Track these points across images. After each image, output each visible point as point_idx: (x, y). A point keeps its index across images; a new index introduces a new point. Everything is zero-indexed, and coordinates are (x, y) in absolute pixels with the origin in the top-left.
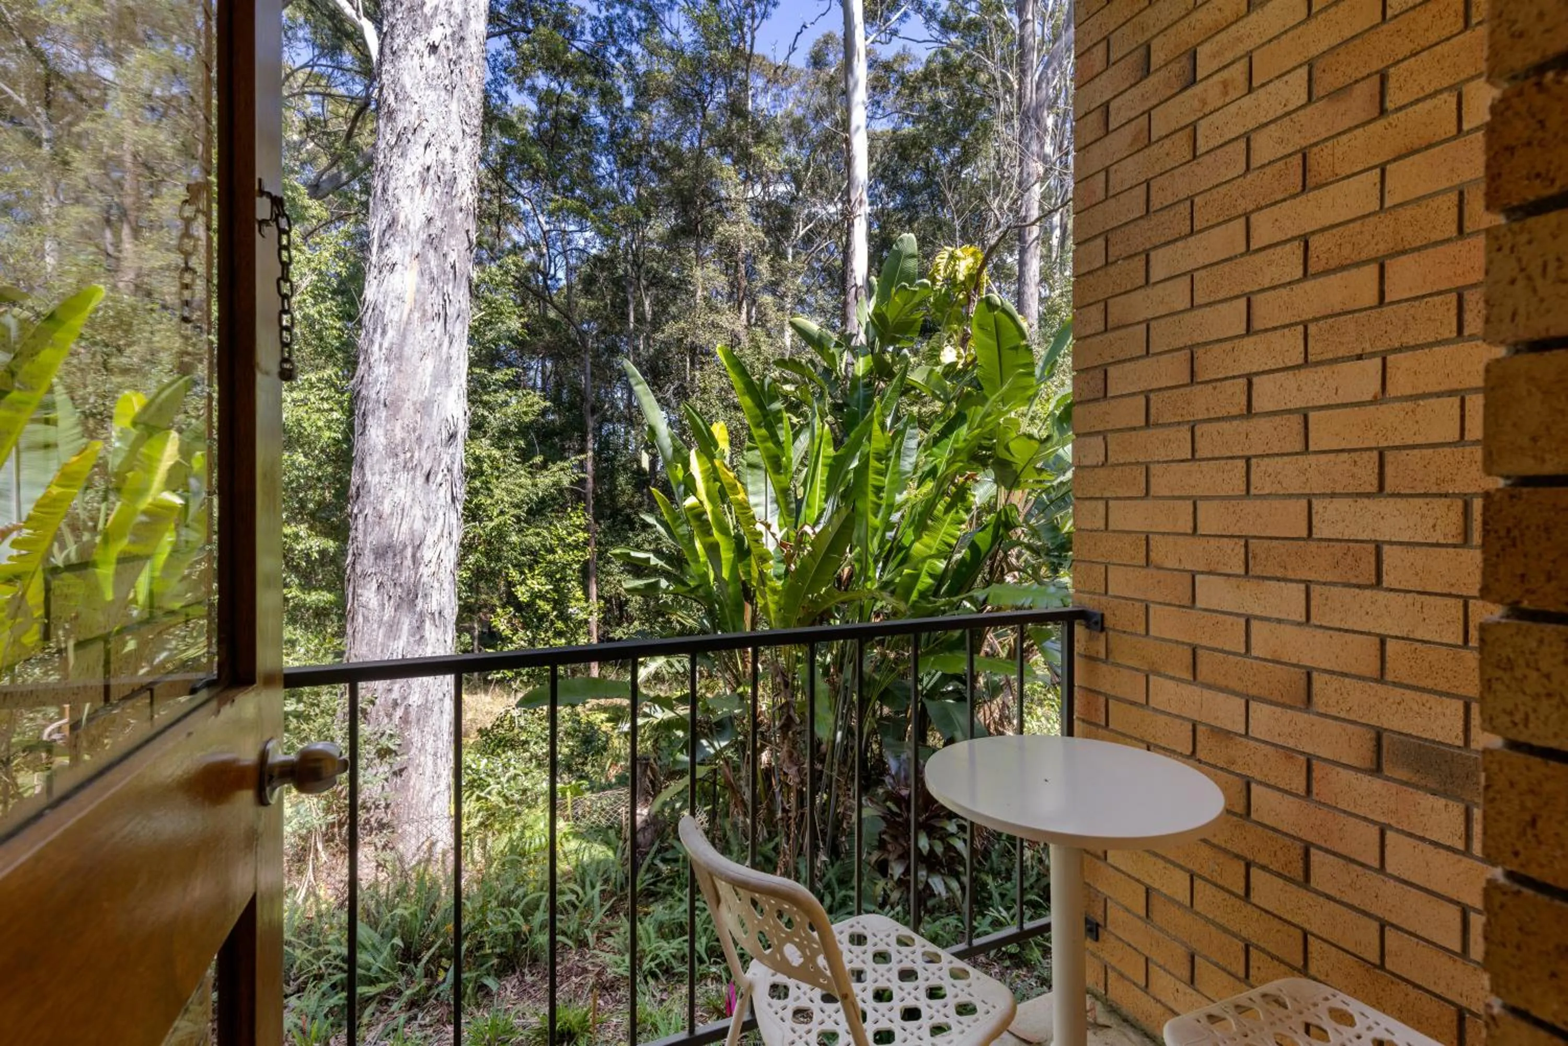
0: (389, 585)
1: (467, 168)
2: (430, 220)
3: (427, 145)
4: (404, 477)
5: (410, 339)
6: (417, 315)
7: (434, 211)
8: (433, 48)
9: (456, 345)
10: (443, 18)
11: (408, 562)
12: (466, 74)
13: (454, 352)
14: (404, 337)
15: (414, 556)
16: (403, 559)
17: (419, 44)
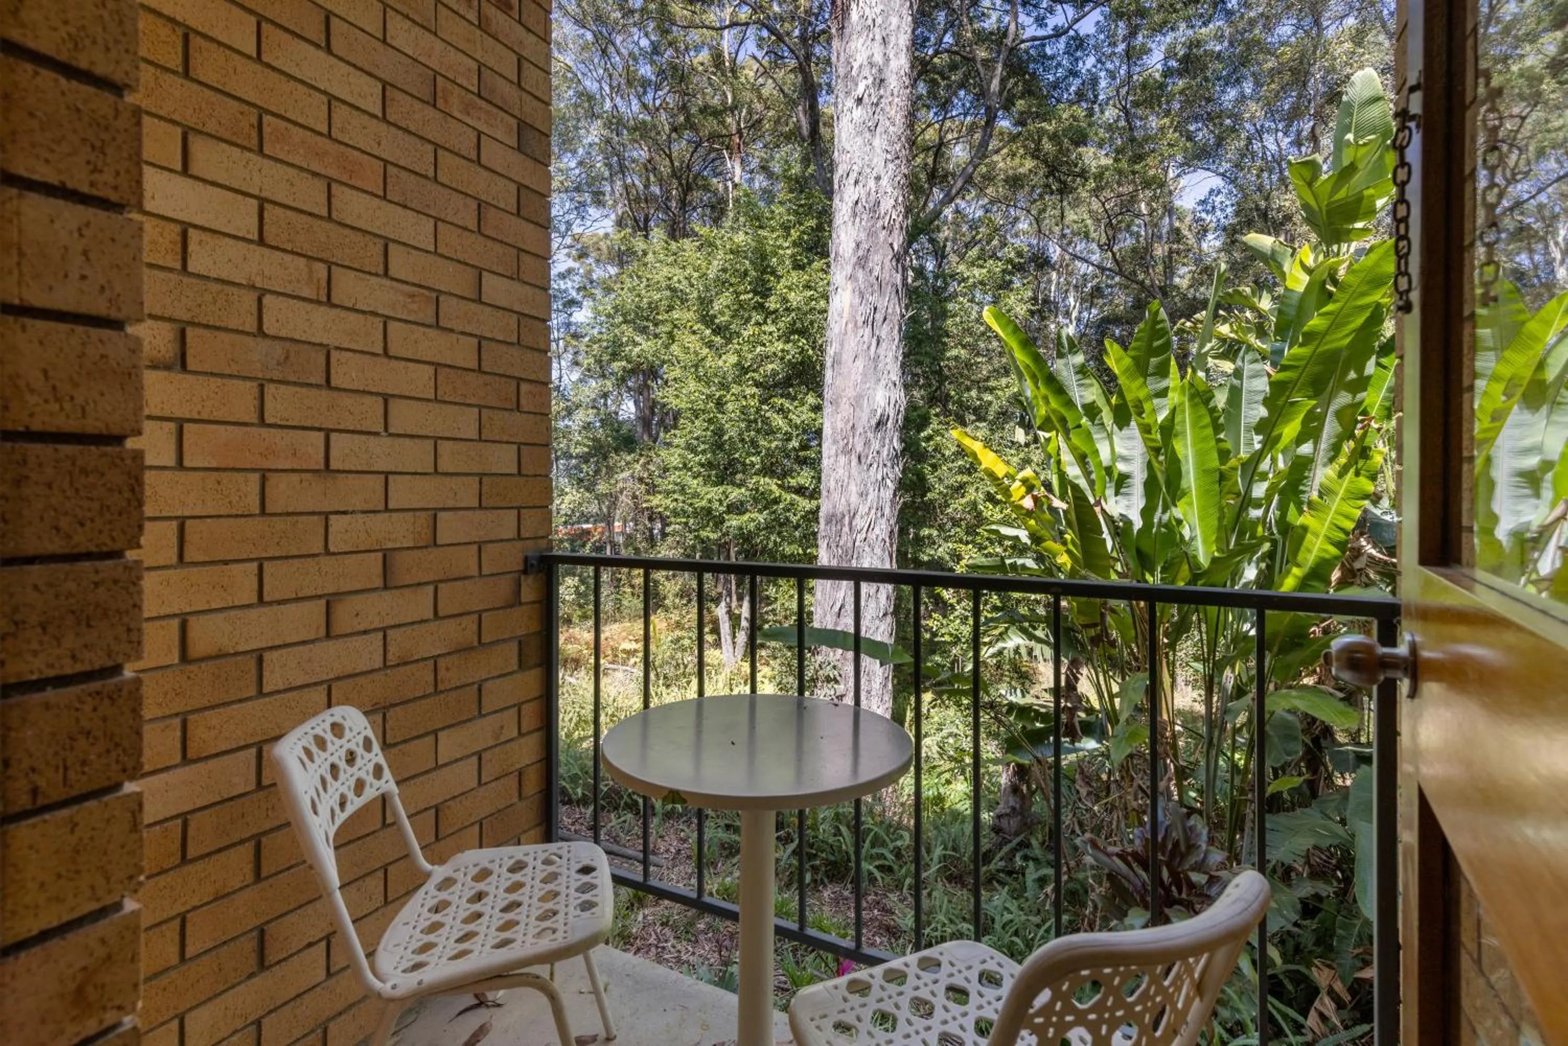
0: (833, 545)
1: (889, 190)
2: (858, 245)
3: (856, 182)
4: (842, 460)
5: (846, 347)
6: (850, 326)
7: (863, 236)
8: (859, 101)
9: (884, 345)
10: (866, 72)
11: (846, 529)
12: (888, 109)
13: (881, 351)
14: (842, 345)
15: (850, 523)
16: (842, 526)
17: (850, 103)
